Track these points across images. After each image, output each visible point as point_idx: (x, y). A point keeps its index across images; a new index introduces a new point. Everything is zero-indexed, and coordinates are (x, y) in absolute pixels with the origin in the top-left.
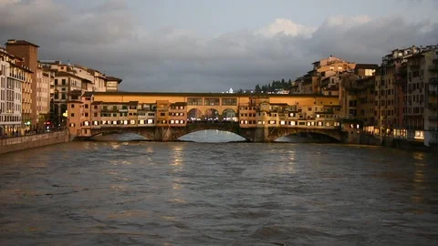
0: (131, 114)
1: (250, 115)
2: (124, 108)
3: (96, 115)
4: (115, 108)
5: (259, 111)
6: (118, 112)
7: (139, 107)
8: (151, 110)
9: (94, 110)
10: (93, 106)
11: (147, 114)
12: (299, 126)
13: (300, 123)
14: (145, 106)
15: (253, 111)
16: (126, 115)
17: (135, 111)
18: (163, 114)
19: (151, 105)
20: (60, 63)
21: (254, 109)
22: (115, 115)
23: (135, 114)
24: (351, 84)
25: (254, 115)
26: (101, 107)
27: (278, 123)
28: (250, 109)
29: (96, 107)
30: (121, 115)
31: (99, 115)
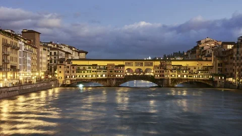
0: (93, 71)
1: (161, 72)
2: (90, 68)
3: (73, 72)
4: (84, 68)
5: (165, 69)
6: (86, 70)
7: (98, 67)
8: (104, 69)
11: (102, 71)
12: (188, 78)
13: (189, 76)
14: (101, 67)
15: (162, 69)
16: (90, 72)
18: (111, 72)
19: (104, 66)
20: (53, 43)
22: (84, 72)
23: (95, 71)
24: (219, 53)
25: (163, 72)
26: (76, 67)
27: (176, 76)
29: (73, 68)
30: (88, 72)
31: (75, 72)
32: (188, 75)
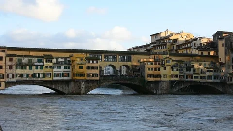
0: (46, 67)
1: (156, 70)
2: (39, 61)
3: (11, 68)
4: (30, 61)
5: (163, 65)
6: (33, 65)
7: (55, 60)
8: (65, 63)
9: (9, 63)
10: (8, 59)
11: (62, 67)
12: (194, 79)
13: (195, 77)
14: (60, 60)
15: (158, 66)
16: (41, 68)
17: (51, 64)
19: (65, 59)
21: (159, 64)
22: (30, 68)
23: (51, 67)
25: (159, 70)
26: (15, 59)
28: (156, 64)
29: (11, 60)
30: (37, 68)
31: (14, 67)
32: (194, 75)
